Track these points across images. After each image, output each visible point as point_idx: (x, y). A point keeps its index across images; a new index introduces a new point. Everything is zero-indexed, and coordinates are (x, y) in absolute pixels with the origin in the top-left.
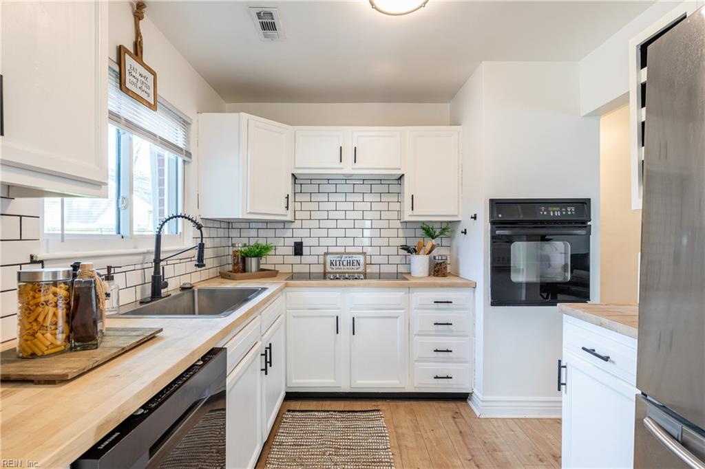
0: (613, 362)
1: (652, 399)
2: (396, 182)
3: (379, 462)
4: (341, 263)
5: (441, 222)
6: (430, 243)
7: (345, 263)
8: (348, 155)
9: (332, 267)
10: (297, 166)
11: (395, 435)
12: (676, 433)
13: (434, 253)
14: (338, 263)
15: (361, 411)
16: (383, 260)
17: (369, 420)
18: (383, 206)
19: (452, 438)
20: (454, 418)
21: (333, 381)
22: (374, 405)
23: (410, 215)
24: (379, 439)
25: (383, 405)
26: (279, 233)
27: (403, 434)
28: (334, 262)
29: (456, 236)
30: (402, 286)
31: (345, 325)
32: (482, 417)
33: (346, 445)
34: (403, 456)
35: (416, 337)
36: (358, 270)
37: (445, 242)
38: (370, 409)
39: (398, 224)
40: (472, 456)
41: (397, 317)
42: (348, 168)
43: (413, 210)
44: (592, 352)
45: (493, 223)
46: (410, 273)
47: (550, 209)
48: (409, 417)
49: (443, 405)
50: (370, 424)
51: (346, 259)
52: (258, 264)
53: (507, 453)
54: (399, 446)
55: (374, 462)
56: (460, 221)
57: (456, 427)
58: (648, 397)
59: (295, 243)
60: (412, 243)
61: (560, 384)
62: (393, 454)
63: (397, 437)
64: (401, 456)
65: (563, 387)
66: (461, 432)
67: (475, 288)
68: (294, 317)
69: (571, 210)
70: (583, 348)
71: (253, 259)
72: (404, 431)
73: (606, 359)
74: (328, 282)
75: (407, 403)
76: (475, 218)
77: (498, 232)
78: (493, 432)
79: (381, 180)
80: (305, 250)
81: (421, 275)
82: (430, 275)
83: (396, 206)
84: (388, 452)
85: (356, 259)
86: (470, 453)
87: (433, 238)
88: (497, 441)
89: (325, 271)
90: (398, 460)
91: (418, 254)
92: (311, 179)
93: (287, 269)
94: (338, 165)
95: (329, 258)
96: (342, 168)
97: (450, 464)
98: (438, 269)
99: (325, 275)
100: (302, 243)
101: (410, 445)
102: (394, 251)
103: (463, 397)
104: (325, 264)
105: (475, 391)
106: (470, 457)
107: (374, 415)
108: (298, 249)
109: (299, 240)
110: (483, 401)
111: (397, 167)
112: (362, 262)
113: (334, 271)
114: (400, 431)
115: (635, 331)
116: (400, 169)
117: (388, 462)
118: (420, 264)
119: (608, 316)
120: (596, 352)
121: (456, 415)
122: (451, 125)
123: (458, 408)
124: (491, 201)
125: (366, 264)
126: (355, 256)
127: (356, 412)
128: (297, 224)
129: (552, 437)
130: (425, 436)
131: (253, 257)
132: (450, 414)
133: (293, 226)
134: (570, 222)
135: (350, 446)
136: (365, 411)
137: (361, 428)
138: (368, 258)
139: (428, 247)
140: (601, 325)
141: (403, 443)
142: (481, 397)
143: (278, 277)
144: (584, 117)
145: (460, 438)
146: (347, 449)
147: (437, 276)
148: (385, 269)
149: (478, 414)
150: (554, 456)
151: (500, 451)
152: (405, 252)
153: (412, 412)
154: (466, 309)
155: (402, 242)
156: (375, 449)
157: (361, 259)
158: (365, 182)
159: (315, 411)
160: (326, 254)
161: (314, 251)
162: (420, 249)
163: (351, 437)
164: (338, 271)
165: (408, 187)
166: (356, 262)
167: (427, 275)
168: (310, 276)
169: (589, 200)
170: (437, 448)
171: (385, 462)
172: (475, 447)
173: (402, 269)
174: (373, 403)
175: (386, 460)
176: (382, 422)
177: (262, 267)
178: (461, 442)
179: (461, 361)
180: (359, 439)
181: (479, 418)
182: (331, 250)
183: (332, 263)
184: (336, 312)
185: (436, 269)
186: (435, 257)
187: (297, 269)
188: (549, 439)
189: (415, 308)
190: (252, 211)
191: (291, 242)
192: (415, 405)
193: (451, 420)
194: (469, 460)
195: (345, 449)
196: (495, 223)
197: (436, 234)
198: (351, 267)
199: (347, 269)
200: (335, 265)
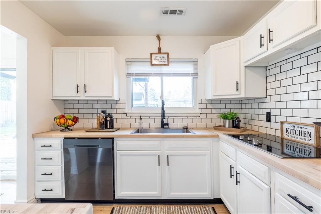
4: (294, 132)
7: (298, 133)
9: (288, 134)
14: (292, 131)
28: (289, 130)
36: (309, 142)
51: (298, 129)
59: (267, 113)
80: (273, 118)
85: (307, 130)
89: (282, 137)
100: (271, 112)
104: (282, 130)
108: (269, 117)
109: (269, 111)
112: (312, 134)
113: (289, 138)
125: (316, 137)
126: (305, 127)
128: (268, 99)
157: (311, 131)
161: (278, 119)
164: (292, 138)
183: (287, 131)
191: (265, 112)
198: (303, 137)
199: (300, 138)
200: (289, 133)
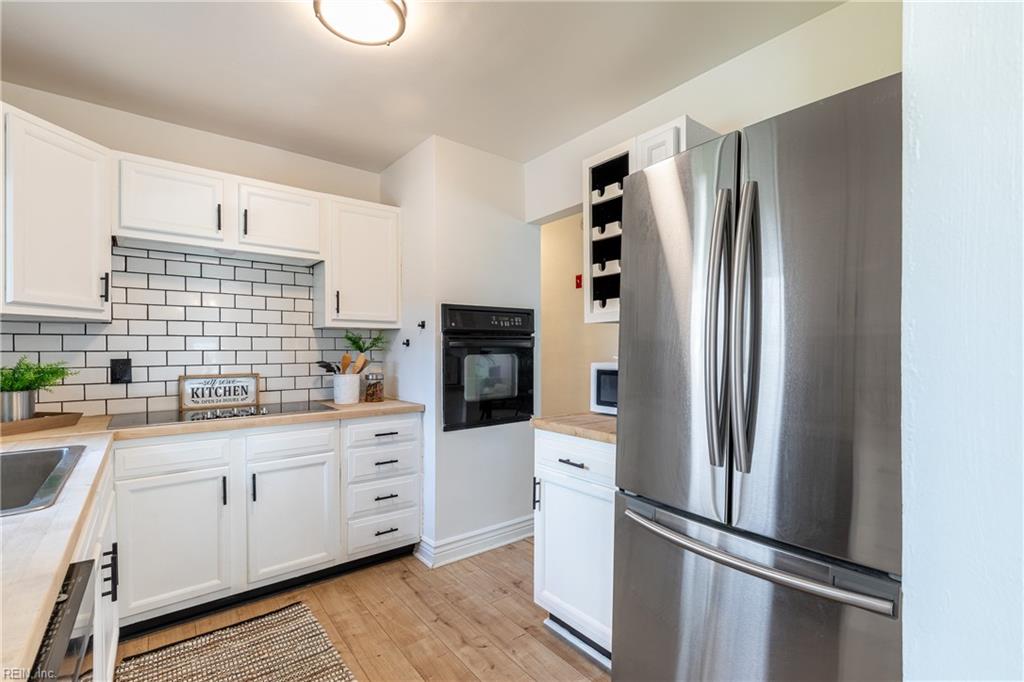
0: (587, 468)
1: (629, 493)
2: (307, 270)
3: (323, 670)
4: (213, 392)
5: (371, 330)
6: (360, 358)
7: (221, 391)
8: (232, 220)
9: (196, 399)
10: (122, 225)
11: (333, 628)
12: (650, 516)
13: (366, 371)
14: (207, 392)
15: (271, 613)
16: (288, 383)
17: (286, 621)
18: (287, 304)
19: (408, 603)
20: (404, 579)
21: (216, 582)
22: (289, 598)
23: (334, 320)
24: (312, 641)
25: (303, 593)
26: (71, 343)
27: (345, 622)
29: (393, 348)
30: (331, 419)
31: (239, 489)
32: (436, 566)
33: (262, 670)
34: (354, 649)
35: (350, 487)
36: (245, 402)
37: (376, 355)
38: (284, 606)
39: (309, 331)
40: (438, 615)
41: (323, 464)
42: (231, 240)
43: (338, 312)
44: (567, 462)
45: (446, 332)
46: (332, 400)
47: (500, 318)
48: (345, 597)
49: (386, 567)
50: (292, 626)
51: (222, 386)
52: (31, 403)
53: (471, 598)
54: (344, 638)
55: (315, 674)
56: (399, 329)
57: (408, 588)
58: (626, 492)
59: (112, 361)
60: (332, 358)
61: (535, 502)
62: (339, 653)
63: (337, 628)
64: (351, 651)
65: (537, 504)
66: (416, 593)
67: (423, 412)
68: (133, 491)
69: (518, 320)
70: (560, 460)
71: (15, 394)
72: (345, 617)
73: (581, 466)
74: (187, 425)
75: (337, 580)
76: (423, 325)
77: (451, 343)
78: (451, 580)
79: (282, 265)
80: (137, 374)
81: (351, 401)
82: (360, 401)
83: (307, 306)
84: (331, 652)
85: (240, 384)
86: (434, 612)
87: (362, 351)
88: (457, 588)
89: (180, 407)
90: (349, 657)
91: (344, 373)
92: (148, 251)
93: (98, 409)
94: (212, 231)
95: (188, 386)
96: (221, 240)
97: (416, 635)
98: (372, 392)
99: (180, 415)
100: (128, 361)
101: (359, 631)
102: (303, 370)
103: (408, 551)
104: (180, 396)
105: (424, 538)
106: (435, 618)
107: (293, 612)
108: (120, 371)
109: (121, 356)
110: (436, 548)
111: (313, 249)
112: (252, 389)
113: (201, 405)
114: (338, 619)
115: (614, 438)
116: (318, 253)
117: (335, 665)
118: (347, 387)
119: (580, 425)
120: (571, 461)
121: (405, 575)
122: (382, 203)
123: (405, 565)
124: (444, 306)
125: (258, 392)
126: (239, 379)
127: (263, 616)
128: (119, 327)
129: (506, 565)
130: (374, 613)
131: (17, 390)
132: (397, 576)
133: (107, 330)
134: (517, 333)
135: (269, 668)
136: (277, 611)
137: (279, 636)
138: (262, 381)
139: (359, 363)
140: (576, 435)
141: (348, 633)
142: (432, 543)
143: (78, 425)
144: (529, 223)
145: (418, 600)
146: (266, 674)
147: (371, 401)
148: (288, 397)
149: (430, 565)
150: (515, 584)
151: (465, 597)
152: (323, 371)
153: (348, 589)
154: (412, 440)
155: (316, 357)
156: (310, 656)
157: (250, 384)
158: (255, 265)
159: (185, 641)
160: (181, 380)
161: (155, 374)
162: (346, 366)
163: (266, 655)
164: (208, 405)
165: (331, 280)
166: (240, 390)
167: (357, 401)
168: (147, 418)
169: (533, 311)
170: (394, 622)
171: (332, 667)
172: (438, 603)
173: (316, 395)
174: (286, 596)
175: (332, 664)
176: (310, 617)
177: (38, 408)
178: (421, 604)
179: (408, 505)
180: (281, 653)
181: (433, 569)
182: (191, 371)
183: (194, 394)
184: (220, 472)
185: (370, 392)
186: (367, 377)
187: (115, 408)
188: (506, 568)
189: (350, 447)
190: (18, 300)
191: (105, 360)
192: (348, 578)
193: (401, 582)
194: (436, 621)
195: (262, 675)
196: (449, 333)
197: (366, 346)
198: (232, 397)
199: (225, 400)
200: (200, 396)
